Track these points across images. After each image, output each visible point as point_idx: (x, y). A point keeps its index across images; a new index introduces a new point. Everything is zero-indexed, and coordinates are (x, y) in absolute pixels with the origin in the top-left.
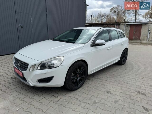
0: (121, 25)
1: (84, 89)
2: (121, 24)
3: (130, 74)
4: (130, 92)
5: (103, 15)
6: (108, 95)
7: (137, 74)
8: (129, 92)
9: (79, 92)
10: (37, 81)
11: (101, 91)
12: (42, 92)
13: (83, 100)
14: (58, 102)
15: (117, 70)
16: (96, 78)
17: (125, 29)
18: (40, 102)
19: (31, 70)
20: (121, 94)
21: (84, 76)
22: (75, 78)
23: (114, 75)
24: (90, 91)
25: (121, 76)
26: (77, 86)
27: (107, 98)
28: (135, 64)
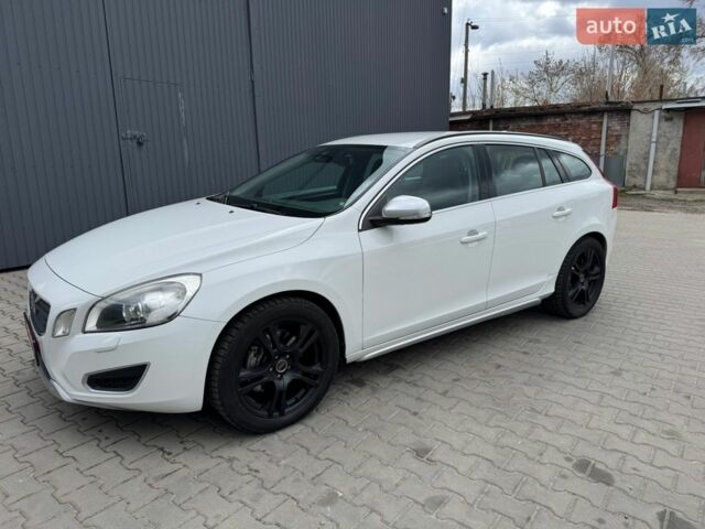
0: (633, 114)
1: (313, 429)
2: (636, 107)
3: (587, 365)
4: (538, 458)
5: (561, 68)
6: (415, 464)
7: (628, 371)
8: (529, 459)
9: (285, 442)
10: (83, 382)
11: (389, 442)
12: (121, 429)
13: (279, 481)
14: (162, 484)
15: (530, 341)
16: (400, 381)
17: (655, 134)
18: (88, 473)
19: (60, 333)
20: (484, 466)
21: (321, 366)
22: (261, 377)
23: (499, 366)
24: (338, 439)
25: (533, 374)
26: (276, 414)
27: (396, 482)
28: (647, 316)
